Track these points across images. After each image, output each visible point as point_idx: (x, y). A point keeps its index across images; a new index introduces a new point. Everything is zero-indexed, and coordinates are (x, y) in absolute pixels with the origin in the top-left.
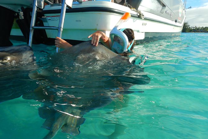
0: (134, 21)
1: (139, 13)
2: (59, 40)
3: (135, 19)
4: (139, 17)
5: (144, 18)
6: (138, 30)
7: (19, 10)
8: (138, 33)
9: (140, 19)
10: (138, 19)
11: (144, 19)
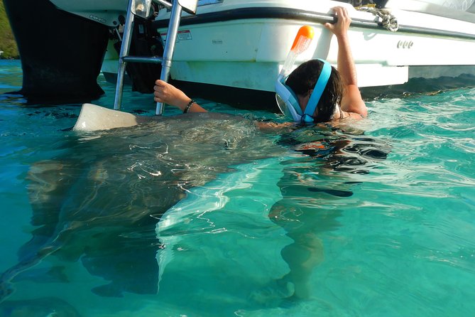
0: (367, 39)
1: (382, 17)
2: (163, 86)
3: (372, 33)
4: (381, 26)
5: (397, 29)
6: (383, 59)
7: (115, 23)
8: (385, 68)
9: (384, 31)
10: (379, 33)
11: (399, 31)
